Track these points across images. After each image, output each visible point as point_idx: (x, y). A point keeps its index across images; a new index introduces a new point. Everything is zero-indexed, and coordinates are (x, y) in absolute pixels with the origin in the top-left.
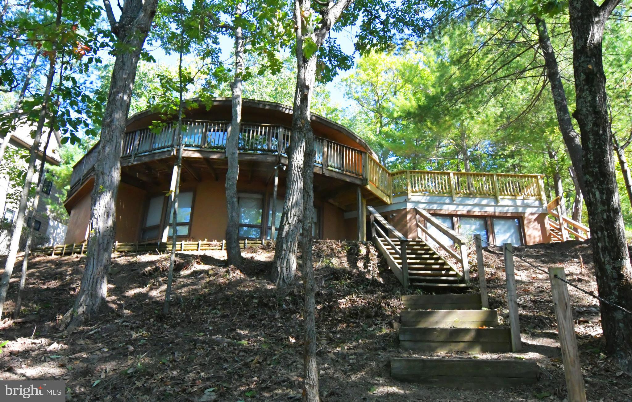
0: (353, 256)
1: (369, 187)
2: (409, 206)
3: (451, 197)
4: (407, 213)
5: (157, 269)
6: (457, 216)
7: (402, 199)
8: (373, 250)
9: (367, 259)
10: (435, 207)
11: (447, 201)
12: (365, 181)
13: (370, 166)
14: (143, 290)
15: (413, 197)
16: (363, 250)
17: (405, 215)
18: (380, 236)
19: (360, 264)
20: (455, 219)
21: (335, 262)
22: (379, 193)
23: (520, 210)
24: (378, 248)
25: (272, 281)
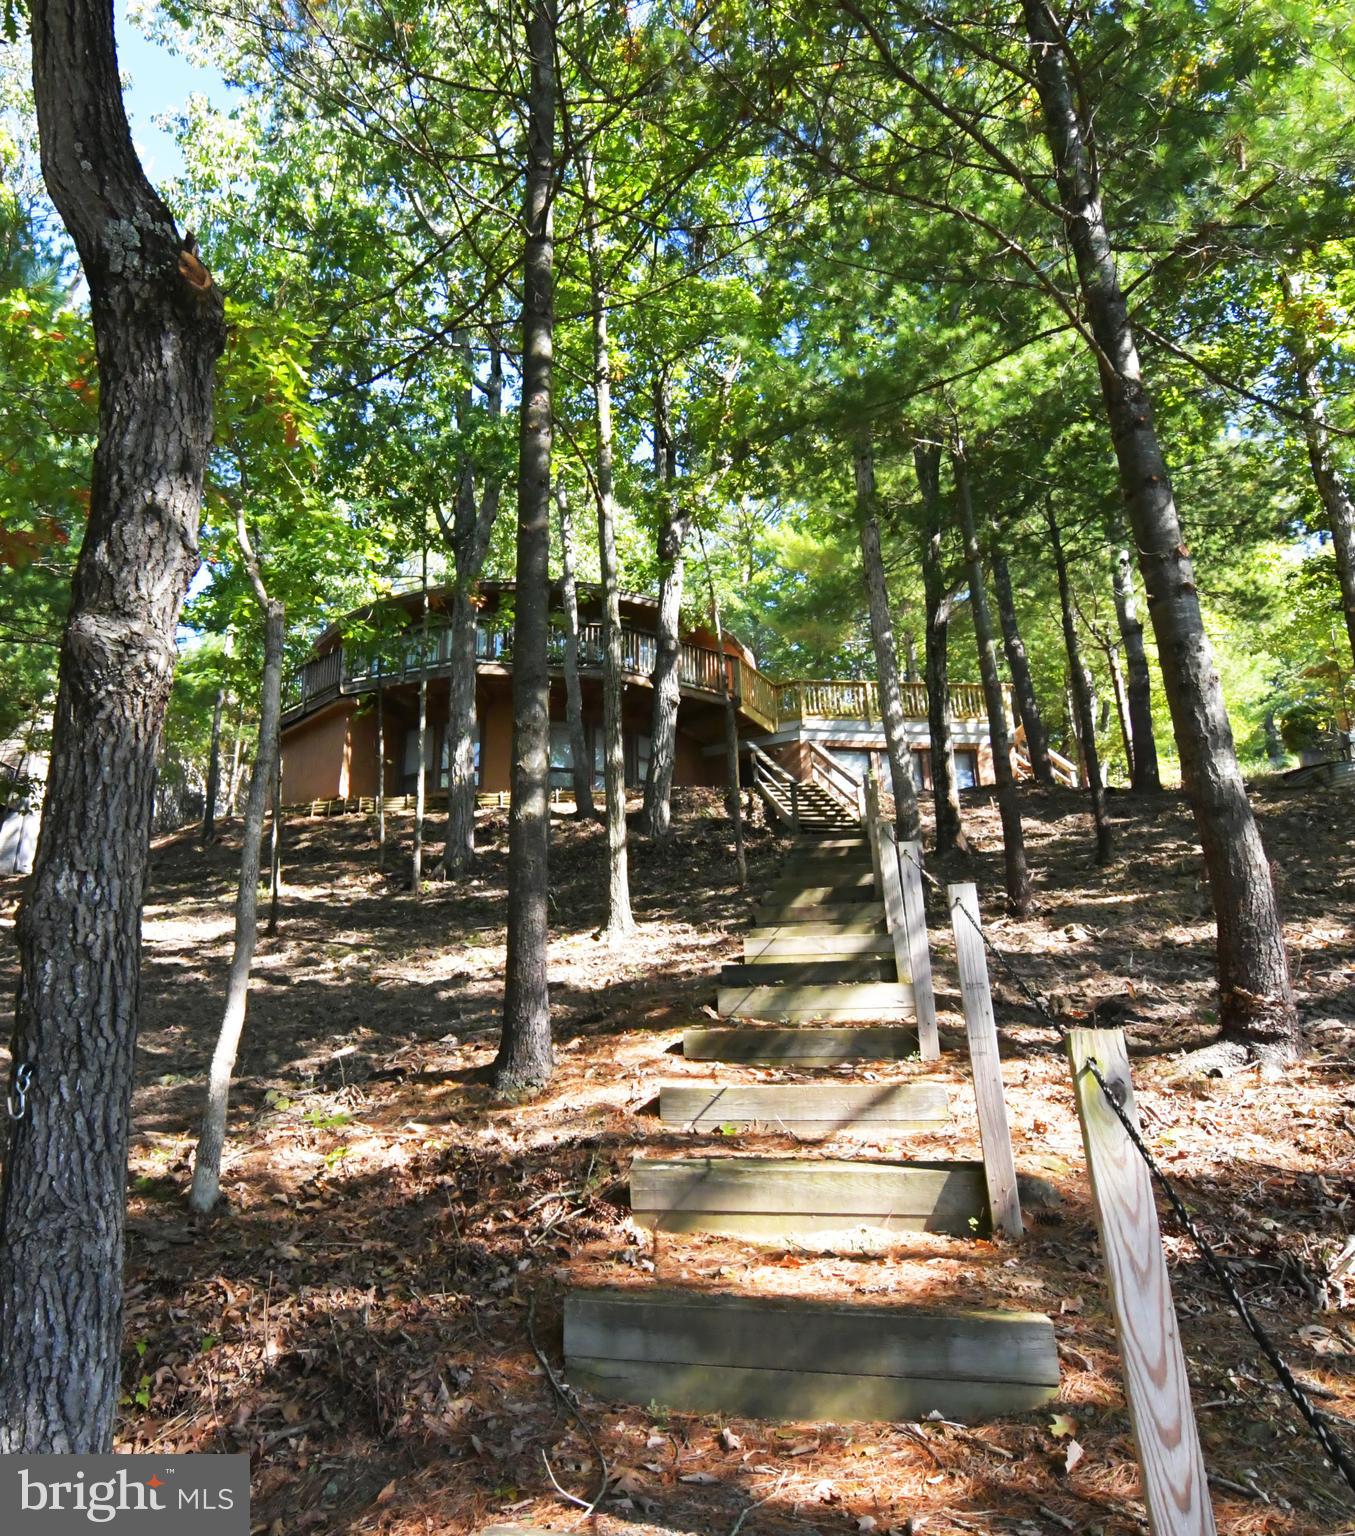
0: (732, 804)
1: (743, 710)
2: (804, 736)
3: (867, 720)
4: (800, 748)
5: (493, 824)
6: (876, 750)
7: (791, 726)
8: (757, 799)
9: (750, 808)
10: (842, 737)
11: (862, 727)
12: (737, 701)
13: (744, 676)
14: (493, 847)
15: (809, 722)
16: (745, 799)
17: (798, 751)
18: (765, 779)
19: (743, 815)
20: (873, 755)
21: (712, 811)
22: (757, 718)
23: (973, 739)
24: (763, 795)
25: (644, 833)
